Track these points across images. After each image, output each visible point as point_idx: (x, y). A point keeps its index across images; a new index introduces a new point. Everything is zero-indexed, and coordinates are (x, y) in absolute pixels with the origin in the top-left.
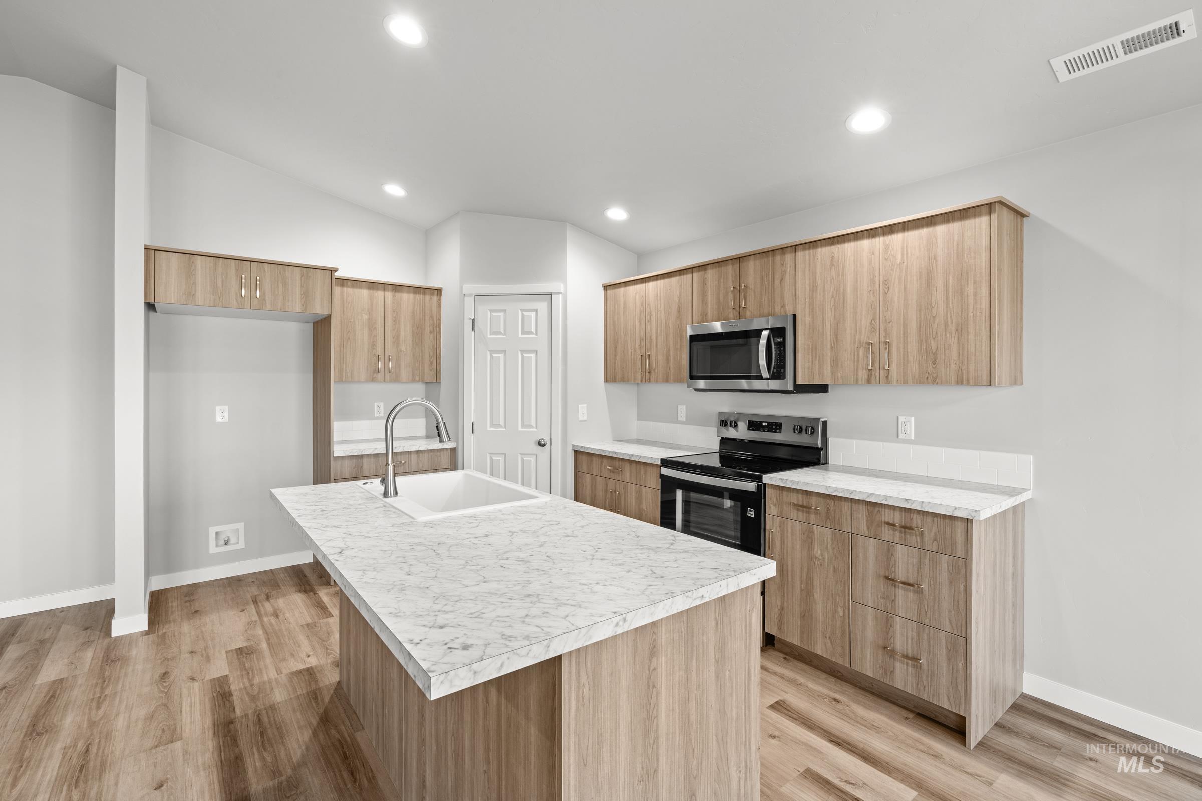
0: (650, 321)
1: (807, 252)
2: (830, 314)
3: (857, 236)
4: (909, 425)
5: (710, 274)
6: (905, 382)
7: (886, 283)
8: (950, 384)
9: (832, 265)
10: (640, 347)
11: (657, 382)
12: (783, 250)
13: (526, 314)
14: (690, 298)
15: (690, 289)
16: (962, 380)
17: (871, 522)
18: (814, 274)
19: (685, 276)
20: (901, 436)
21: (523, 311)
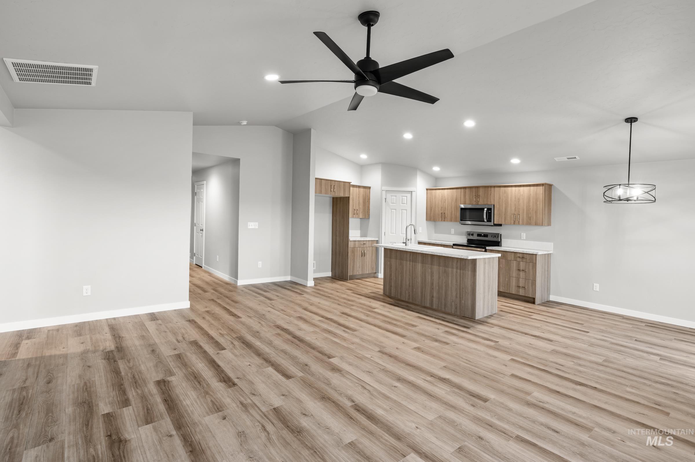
0: (445, 202)
1: (498, 188)
2: (504, 206)
3: (512, 186)
4: (524, 235)
5: (467, 190)
6: (523, 224)
7: (519, 199)
9: (505, 193)
10: (441, 210)
11: (447, 221)
12: (491, 187)
13: (403, 197)
14: (460, 196)
15: (460, 194)
16: (536, 224)
17: (514, 257)
18: (500, 195)
19: (458, 190)
20: (522, 238)
21: (402, 196)
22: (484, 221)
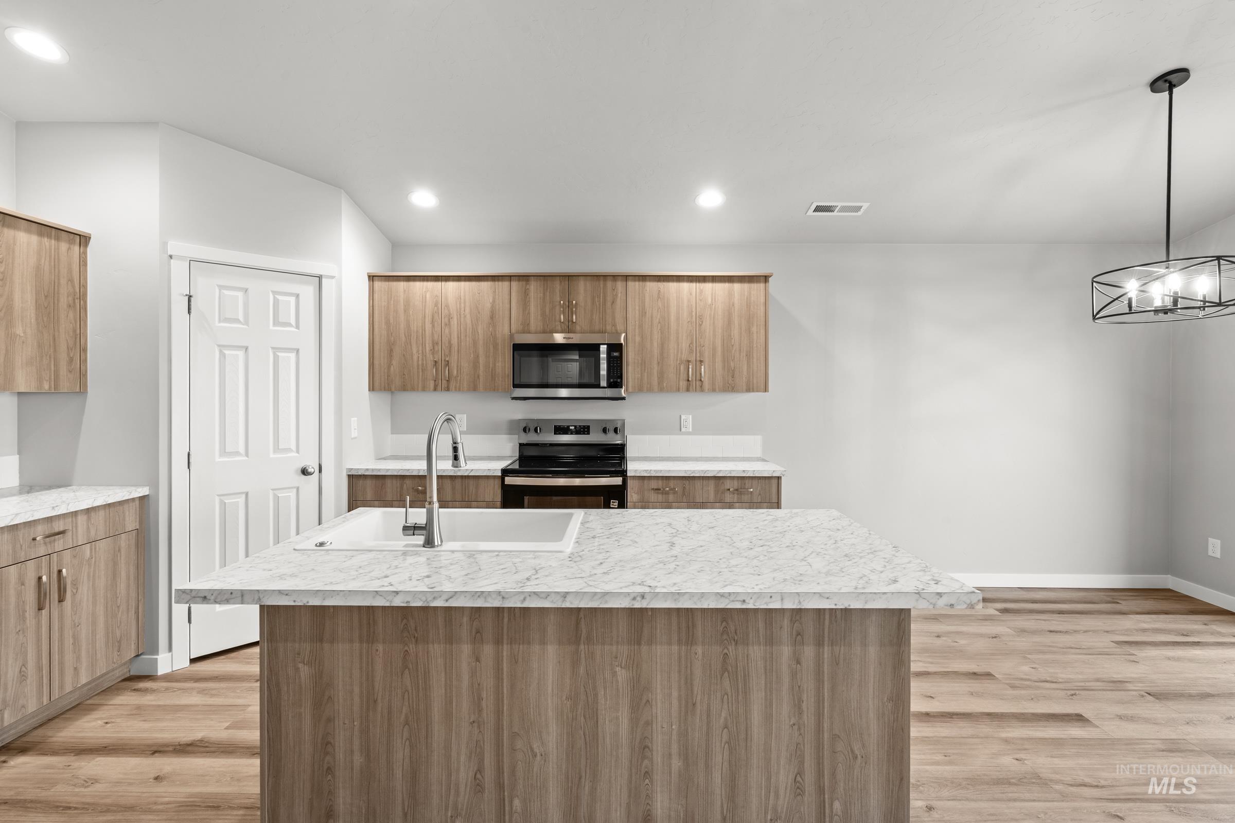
0: (449, 324)
1: (637, 283)
2: (656, 336)
3: (679, 279)
4: (688, 420)
5: (533, 286)
6: (714, 390)
7: (701, 317)
8: (742, 392)
9: (659, 297)
10: (433, 351)
11: (459, 390)
12: (615, 277)
13: (280, 297)
14: (507, 306)
15: (507, 297)
16: (749, 389)
17: (717, 492)
18: (643, 302)
19: (500, 283)
20: (683, 430)
21: (274, 293)
22: (598, 386)
